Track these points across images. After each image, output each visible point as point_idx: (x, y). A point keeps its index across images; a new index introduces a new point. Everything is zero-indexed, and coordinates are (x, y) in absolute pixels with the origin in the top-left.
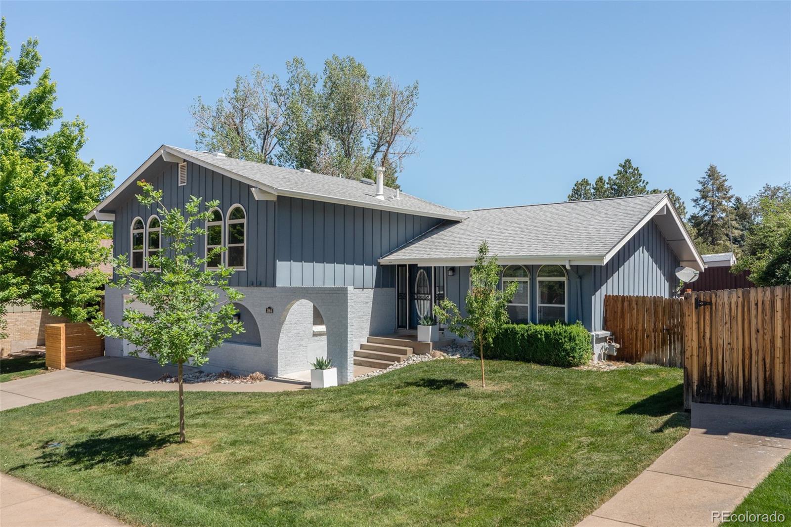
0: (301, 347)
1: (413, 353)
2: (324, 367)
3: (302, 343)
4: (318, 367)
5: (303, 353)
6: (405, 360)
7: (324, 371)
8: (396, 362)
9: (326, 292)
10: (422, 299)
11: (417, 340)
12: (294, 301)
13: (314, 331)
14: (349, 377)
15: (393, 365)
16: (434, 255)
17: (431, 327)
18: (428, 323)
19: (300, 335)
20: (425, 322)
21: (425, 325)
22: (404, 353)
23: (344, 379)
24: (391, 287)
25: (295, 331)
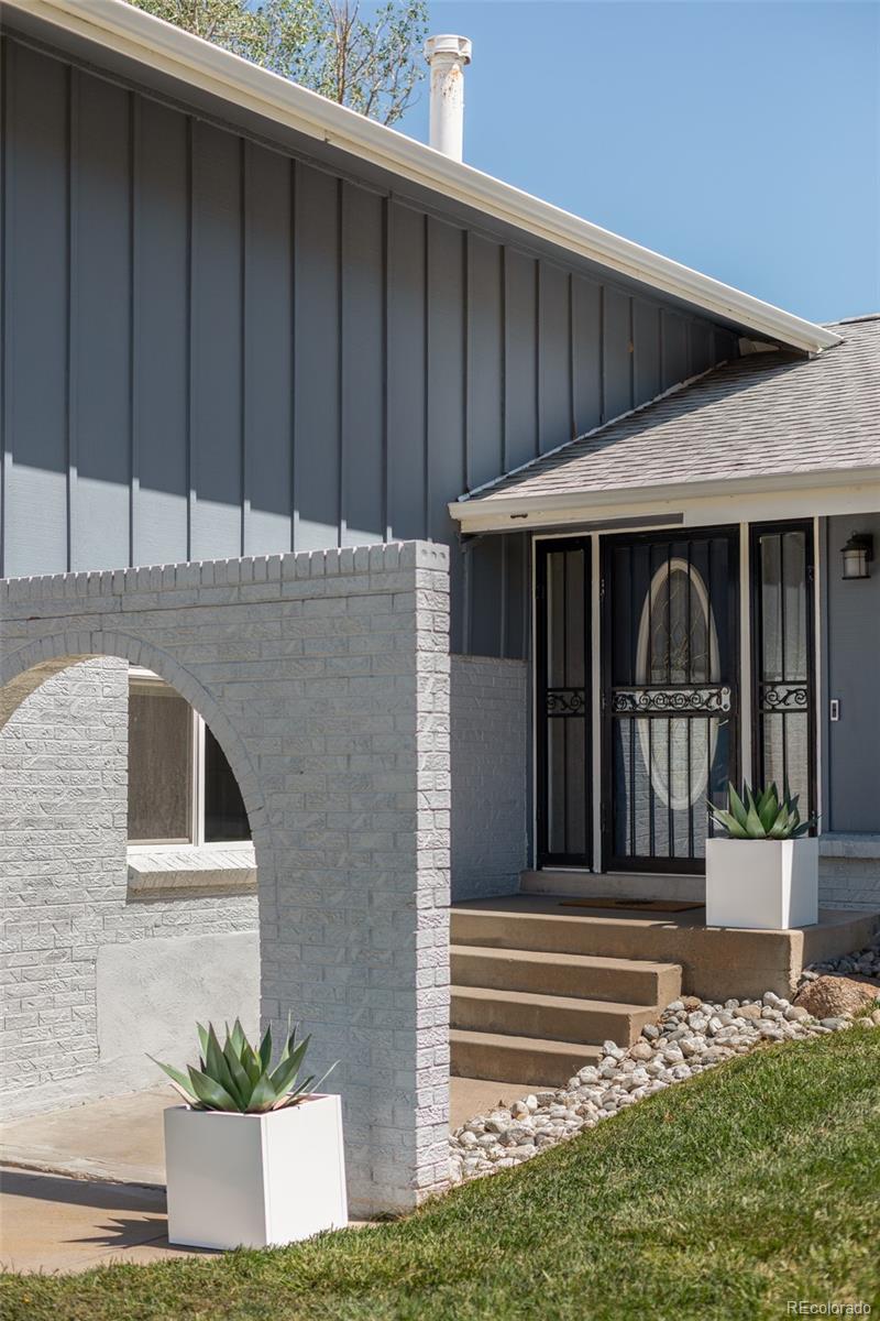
0: (63, 966)
1: (686, 992)
2: (262, 1093)
3: (73, 938)
4: (218, 1094)
5: (75, 996)
6: (653, 1030)
7: (266, 1119)
8: (610, 1046)
9: (253, 594)
10: (680, 713)
11: (702, 921)
12: (31, 674)
13: (132, 873)
14: (423, 1159)
15: (594, 1061)
16: (790, 459)
17: (788, 846)
18: (768, 822)
19: (54, 893)
20: (754, 819)
21: (750, 837)
22: (642, 991)
23: (389, 1173)
24: (509, 655)
25: (29, 870)
